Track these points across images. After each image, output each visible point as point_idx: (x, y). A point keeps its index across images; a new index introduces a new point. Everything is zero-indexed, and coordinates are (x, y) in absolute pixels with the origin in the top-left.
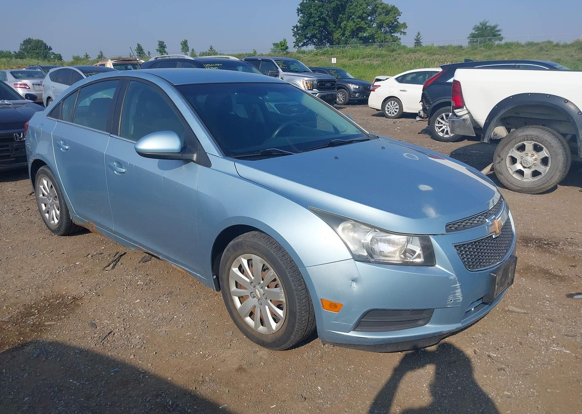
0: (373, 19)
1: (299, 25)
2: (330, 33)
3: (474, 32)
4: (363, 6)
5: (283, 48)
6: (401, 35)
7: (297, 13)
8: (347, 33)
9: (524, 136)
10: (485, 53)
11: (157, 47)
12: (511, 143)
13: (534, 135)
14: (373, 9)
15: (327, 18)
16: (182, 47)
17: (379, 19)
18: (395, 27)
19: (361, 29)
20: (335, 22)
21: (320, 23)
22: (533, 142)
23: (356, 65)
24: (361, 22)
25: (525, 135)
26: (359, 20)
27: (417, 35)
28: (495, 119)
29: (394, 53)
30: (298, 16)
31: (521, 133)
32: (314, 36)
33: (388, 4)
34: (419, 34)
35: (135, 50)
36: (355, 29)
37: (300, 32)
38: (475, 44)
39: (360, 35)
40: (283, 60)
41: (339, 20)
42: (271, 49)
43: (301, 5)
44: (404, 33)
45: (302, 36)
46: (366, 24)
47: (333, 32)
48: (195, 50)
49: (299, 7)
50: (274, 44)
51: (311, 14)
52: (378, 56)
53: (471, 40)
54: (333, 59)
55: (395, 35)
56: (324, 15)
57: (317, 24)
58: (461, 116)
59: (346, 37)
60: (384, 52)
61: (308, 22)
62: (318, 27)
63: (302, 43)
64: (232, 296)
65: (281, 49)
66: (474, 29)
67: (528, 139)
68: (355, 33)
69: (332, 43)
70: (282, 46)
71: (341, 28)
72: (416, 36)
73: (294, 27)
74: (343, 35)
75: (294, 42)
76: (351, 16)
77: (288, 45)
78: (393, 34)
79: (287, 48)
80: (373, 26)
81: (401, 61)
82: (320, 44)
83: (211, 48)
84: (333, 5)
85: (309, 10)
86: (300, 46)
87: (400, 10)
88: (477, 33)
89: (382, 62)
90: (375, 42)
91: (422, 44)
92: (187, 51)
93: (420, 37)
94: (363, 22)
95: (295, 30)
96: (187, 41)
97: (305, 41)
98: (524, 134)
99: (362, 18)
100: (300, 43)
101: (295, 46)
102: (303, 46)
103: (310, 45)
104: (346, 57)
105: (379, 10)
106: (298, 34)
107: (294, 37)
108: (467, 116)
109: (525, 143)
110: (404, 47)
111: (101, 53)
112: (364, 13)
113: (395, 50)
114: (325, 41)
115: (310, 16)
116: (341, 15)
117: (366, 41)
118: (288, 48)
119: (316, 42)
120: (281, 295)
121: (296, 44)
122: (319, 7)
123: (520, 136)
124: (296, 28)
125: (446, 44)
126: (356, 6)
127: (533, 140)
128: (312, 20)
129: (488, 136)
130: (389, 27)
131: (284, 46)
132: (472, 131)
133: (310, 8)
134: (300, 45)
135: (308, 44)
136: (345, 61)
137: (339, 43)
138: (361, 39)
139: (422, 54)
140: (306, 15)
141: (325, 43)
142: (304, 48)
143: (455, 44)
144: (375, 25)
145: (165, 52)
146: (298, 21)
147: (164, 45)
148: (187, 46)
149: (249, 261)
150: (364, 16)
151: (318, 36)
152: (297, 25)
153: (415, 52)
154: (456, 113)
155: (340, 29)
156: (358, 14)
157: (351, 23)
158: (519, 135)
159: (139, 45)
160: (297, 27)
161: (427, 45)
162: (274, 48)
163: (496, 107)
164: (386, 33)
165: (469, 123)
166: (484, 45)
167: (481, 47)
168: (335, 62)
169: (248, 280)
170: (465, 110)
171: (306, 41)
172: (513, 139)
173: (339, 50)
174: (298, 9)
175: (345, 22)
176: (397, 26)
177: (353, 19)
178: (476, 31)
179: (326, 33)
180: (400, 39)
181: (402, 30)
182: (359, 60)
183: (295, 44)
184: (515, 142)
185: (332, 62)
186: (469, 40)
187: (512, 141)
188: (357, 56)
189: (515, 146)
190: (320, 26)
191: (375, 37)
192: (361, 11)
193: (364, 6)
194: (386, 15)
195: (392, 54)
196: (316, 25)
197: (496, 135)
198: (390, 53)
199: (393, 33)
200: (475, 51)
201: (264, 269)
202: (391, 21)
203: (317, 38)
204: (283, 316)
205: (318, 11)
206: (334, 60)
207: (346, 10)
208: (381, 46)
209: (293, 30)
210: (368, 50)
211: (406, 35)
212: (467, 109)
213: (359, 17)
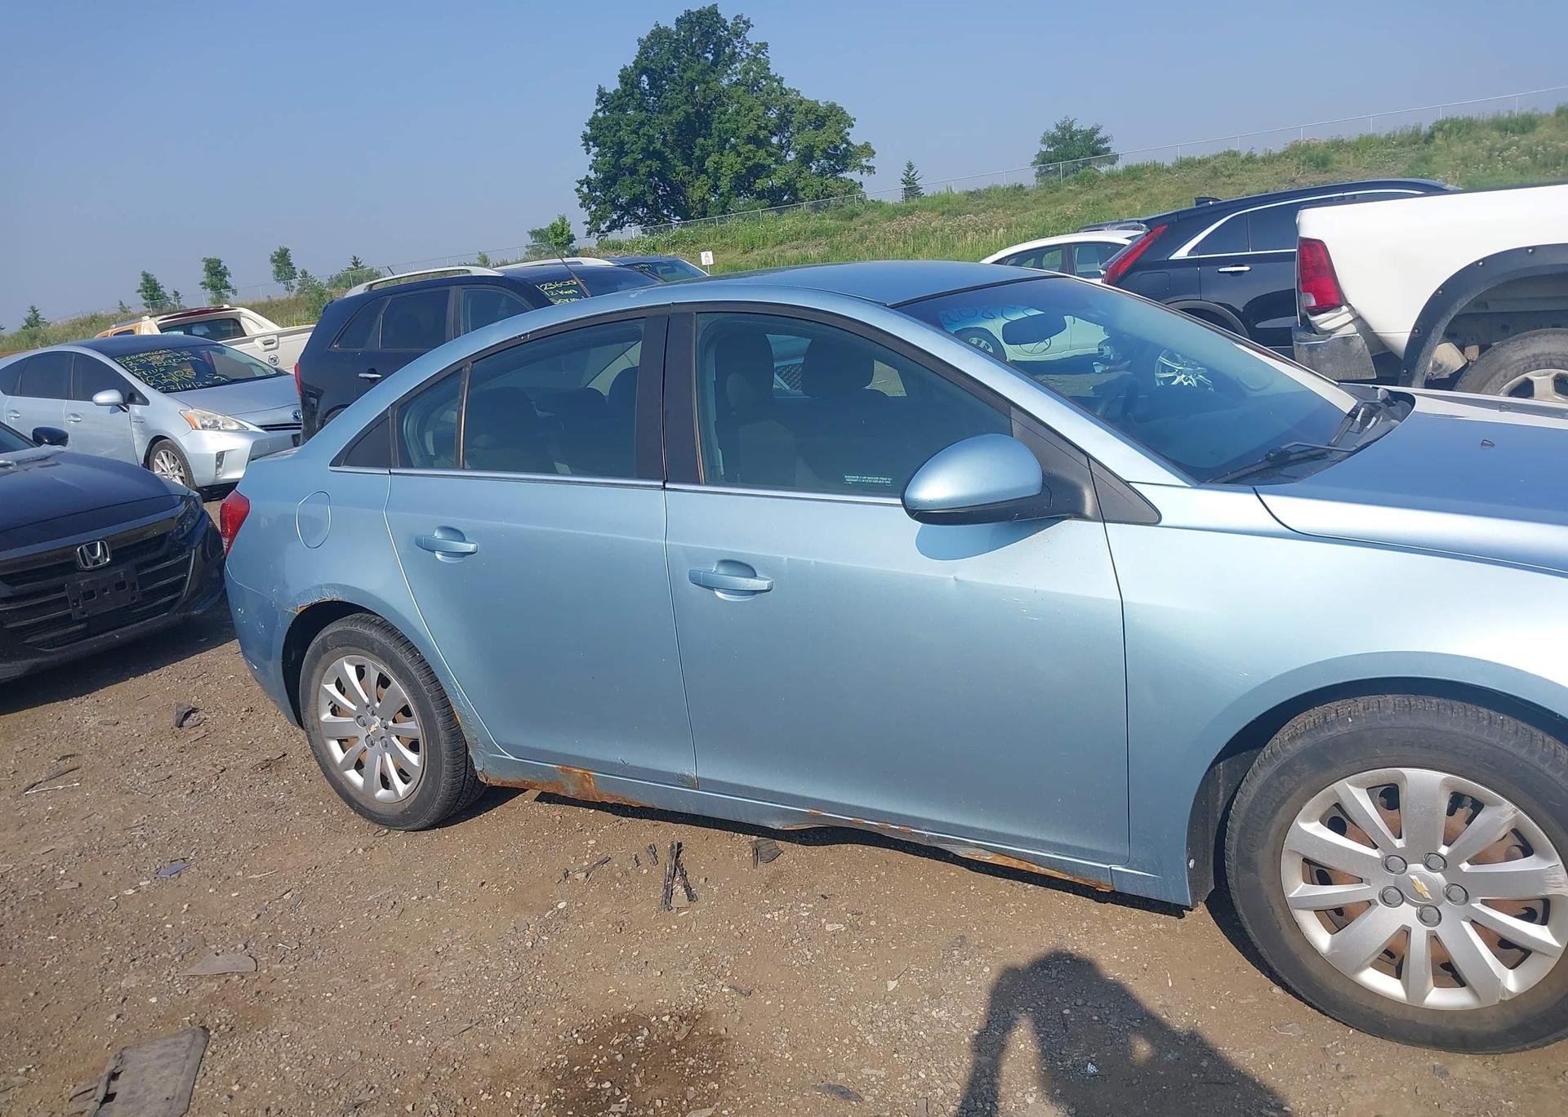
0: (784, 142)
1: (592, 175)
2: (677, 190)
3: (1044, 148)
4: (754, 112)
5: (560, 240)
6: (862, 174)
7: (583, 145)
8: (725, 184)
9: (1528, 357)
10: (1083, 198)
11: (203, 276)
12: (1493, 381)
13: (1554, 354)
14: (781, 117)
15: (667, 152)
16: (274, 268)
17: (801, 141)
18: (843, 157)
19: (758, 171)
20: (687, 159)
21: (650, 166)
22: (1555, 372)
23: (766, 264)
24: (757, 152)
25: (1529, 355)
26: (751, 147)
27: (906, 169)
28: (1442, 327)
29: (856, 221)
30: (588, 153)
31: (1516, 352)
32: (636, 201)
33: (817, 102)
34: (910, 167)
35: (139, 291)
36: (744, 171)
37: (598, 194)
38: (1053, 178)
39: (761, 184)
41: (697, 153)
42: (527, 247)
43: (591, 124)
44: (870, 169)
45: (606, 203)
46: (770, 155)
47: (683, 183)
48: (309, 273)
49: (588, 130)
50: (534, 233)
51: (622, 143)
52: (816, 234)
53: (1040, 168)
54: (703, 254)
55: (847, 175)
56: (658, 145)
57: (643, 170)
58: (1332, 331)
59: (721, 195)
60: (829, 223)
61: (616, 166)
62: (644, 175)
63: (608, 223)
65: (556, 244)
66: (1043, 142)
67: (1539, 364)
68: (744, 183)
69: (686, 216)
70: (556, 235)
71: (705, 172)
72: (905, 174)
73: (582, 183)
74: (715, 188)
75: (586, 223)
76: (727, 140)
77: (573, 231)
78: (841, 175)
79: (571, 239)
80: (788, 158)
81: (878, 239)
82: (654, 219)
83: (356, 264)
84: (678, 116)
85: (614, 136)
86: (603, 232)
87: (851, 113)
88: (1052, 150)
89: (832, 247)
90: (802, 201)
91: (922, 191)
92: (291, 279)
93: (914, 175)
94: (762, 152)
95: (585, 189)
96: (287, 250)
97: (615, 217)
98: (1530, 352)
99: (753, 139)
100: (604, 224)
101: (589, 233)
102: (610, 229)
103: (630, 226)
104: (734, 246)
105: (797, 118)
106: (594, 201)
107: (584, 209)
108: (1351, 329)
109: (1530, 375)
110: (878, 205)
111: (34, 311)
112: (760, 127)
113: (858, 215)
114: (668, 212)
115: (620, 150)
116: (701, 140)
117: (776, 199)
118: (575, 239)
119: (645, 216)
121: (593, 228)
122: (642, 124)
123: (1519, 360)
124: (585, 186)
125: (983, 185)
126: (738, 113)
127: (1553, 365)
128: (627, 161)
129: (1423, 371)
130: (829, 157)
131: (562, 234)
132: (1370, 366)
133: (617, 131)
134: (603, 227)
135: (623, 225)
136: (734, 256)
137: (704, 214)
138: (760, 195)
139: (928, 215)
140: (610, 148)
141: (667, 216)
142: (615, 235)
143: (1006, 182)
144: (791, 156)
145: (227, 287)
146: (591, 168)
147: (222, 267)
148: (290, 264)
150: (762, 137)
151: (650, 199)
152: (587, 176)
153: (910, 213)
155: (703, 177)
156: (745, 132)
157: (730, 158)
158: (1515, 358)
159: (146, 277)
160: (588, 181)
161: (937, 192)
162: (536, 244)
163: (1441, 291)
164: (821, 174)
165: (1360, 347)
166: (1075, 178)
167: (1068, 183)
168: (712, 262)
170: (1346, 313)
171: (618, 217)
172: (1499, 370)
173: (711, 230)
174: (585, 135)
175: (714, 157)
176: (847, 154)
177: (734, 147)
178: (1049, 146)
179: (668, 189)
180: (861, 184)
181: (864, 162)
182: (768, 250)
183: (588, 226)
184: (1505, 377)
185: (704, 264)
186: (1036, 170)
187: (1497, 376)
188: (762, 239)
189: (1505, 387)
190: (650, 174)
191: (798, 186)
192: (754, 125)
193: (760, 111)
194: (817, 128)
195: (852, 225)
196: (641, 172)
197: (1440, 366)
198: (846, 224)
199: (841, 171)
200: (1057, 195)
202: (832, 142)
203: (645, 205)
205: (639, 137)
206: (707, 256)
207: (714, 126)
208: (816, 208)
209: (577, 190)
210: (790, 221)
211: (874, 173)
212: (1352, 310)
213: (751, 139)
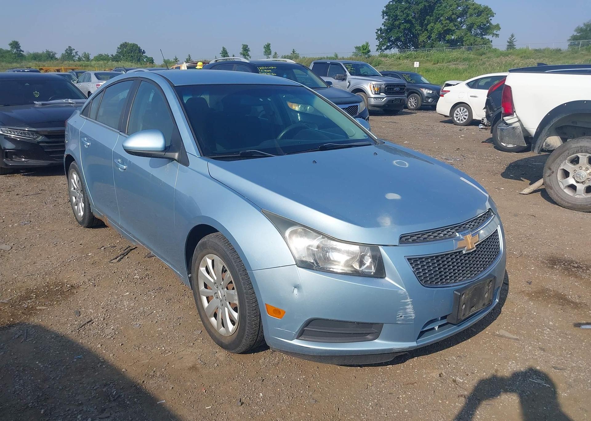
0: (463, 21)
1: (383, 27)
2: (416, 36)
3: (575, 33)
4: (452, 7)
5: (364, 51)
6: (493, 37)
7: (382, 15)
8: (433, 36)
9: (578, 147)
10: (587, 57)
11: (241, 50)
12: (563, 154)
13: (589, 147)
14: (464, 10)
15: (414, 21)
16: (264, 50)
17: (469, 21)
18: (486, 29)
19: (449, 32)
20: (422, 25)
21: (405, 26)
22: (588, 155)
23: (440, 69)
24: (450, 24)
25: (579, 146)
26: (448, 21)
27: (511, 37)
28: (547, 128)
29: (483, 56)
30: (383, 19)
31: (574, 144)
32: (398, 39)
33: (480, 5)
34: (512, 36)
35: (221, 53)
36: (442, 31)
37: (384, 35)
38: (577, 47)
39: (448, 37)
40: (352, 64)
41: (426, 22)
42: (353, 53)
43: (386, 7)
44: (497, 35)
45: (386, 39)
46: (455, 26)
47: (418, 34)
48: (277, 54)
49: (385, 9)
50: (357, 48)
51: (397, 16)
52: (465, 60)
53: (571, 42)
54: (415, 63)
55: (487, 37)
56: (410, 18)
57: (402, 27)
58: (510, 124)
59: (432, 40)
60: (472, 56)
61: (393, 25)
62: (402, 29)
63: (385, 47)
64: (201, 295)
65: (363, 53)
66: (576, 30)
67: (582, 151)
68: (441, 36)
69: (416, 47)
70: (364, 49)
71: (427, 30)
72: (509, 39)
73: (378, 30)
74: (429, 37)
75: (377, 46)
76: (439, 18)
77: (370, 48)
78: (484, 37)
79: (369, 51)
80: (463, 28)
81: (490, 65)
82: (404, 47)
83: (294, 52)
84: (421, 6)
85: (394, 13)
86: (383, 50)
87: (494, 11)
88: (579, 34)
89: (469, 66)
90: (463, 45)
91: (515, 47)
92: (269, 55)
93: (513, 40)
94: (452, 24)
95: (379, 33)
96: (270, 44)
97: (389, 44)
98: (579, 145)
99: (450, 19)
100: (384, 47)
101: (377, 50)
102: (386, 49)
103: (394, 49)
104: (431, 61)
105: (470, 11)
106: (382, 37)
107: (377, 40)
108: (518, 124)
109: (579, 155)
110: (495, 50)
111: (189, 56)
112: (453, 14)
113: (485, 54)
114: (409, 45)
115: (396, 18)
116: (428, 17)
117: (453, 44)
118: (370, 52)
119: (400, 46)
120: (235, 298)
121: (379, 48)
122: (406, 9)
123: (574, 147)
124: (379, 31)
125: (543, 47)
126: (445, 7)
127: (588, 152)
128: (397, 23)
129: (538, 146)
130: (481, 28)
131: (366, 49)
132: (523, 141)
133: (396, 11)
134: (383, 48)
135: (391, 48)
136: (429, 65)
137: (424, 46)
138: (448, 41)
139: (514, 57)
140: (391, 17)
141: (409, 46)
142: (387, 52)
143: (553, 47)
144: (464, 27)
145: (248, 55)
146: (383, 24)
147: (248, 48)
148: (270, 49)
149: (213, 261)
150: (453, 18)
151: (403, 39)
152: (381, 28)
153: (507, 56)
154: (505, 120)
155: (426, 32)
156: (446, 15)
157: (438, 26)
158: (573, 146)
159: (224, 48)
160: (381, 30)
161: (522, 48)
162: (356, 52)
163: (549, 114)
164: (476, 35)
165: (519, 132)
166: (586, 49)
167: (582, 50)
168: (418, 67)
169: (212, 281)
170: (515, 118)
171: (390, 45)
172: (566, 150)
173: (423, 54)
174: (383, 11)
175: (432, 24)
176: (489, 28)
177: (441, 21)
178: (578, 33)
179: (412, 36)
180: (491, 41)
181: (495, 32)
182: (444, 64)
183: (377, 47)
184: (568, 154)
185: (415, 66)
186: (569, 43)
187: (565, 153)
188: (442, 59)
189: (568, 158)
190: (405, 29)
191: (464, 39)
192: (451, 13)
193: (454, 7)
194: (478, 16)
195: (481, 58)
196: (401, 28)
197: (549, 145)
198: (478, 57)
199: (484, 35)
200: (576, 55)
201: (224, 271)
202: (482, 23)
203: (401, 41)
204: (237, 319)
205: (404, 14)
206: (417, 64)
207: (434, 12)
208: (469, 49)
209: (376, 33)
210: (455, 53)
211: (498, 37)
212: (517, 117)
213: (448, 19)
